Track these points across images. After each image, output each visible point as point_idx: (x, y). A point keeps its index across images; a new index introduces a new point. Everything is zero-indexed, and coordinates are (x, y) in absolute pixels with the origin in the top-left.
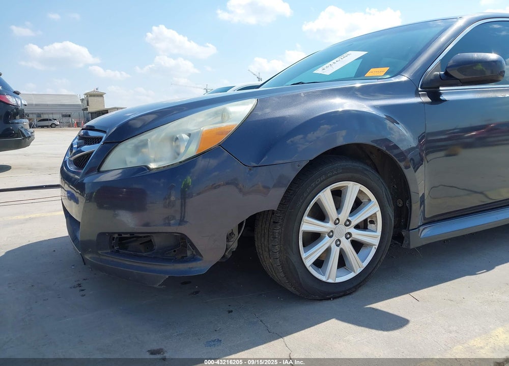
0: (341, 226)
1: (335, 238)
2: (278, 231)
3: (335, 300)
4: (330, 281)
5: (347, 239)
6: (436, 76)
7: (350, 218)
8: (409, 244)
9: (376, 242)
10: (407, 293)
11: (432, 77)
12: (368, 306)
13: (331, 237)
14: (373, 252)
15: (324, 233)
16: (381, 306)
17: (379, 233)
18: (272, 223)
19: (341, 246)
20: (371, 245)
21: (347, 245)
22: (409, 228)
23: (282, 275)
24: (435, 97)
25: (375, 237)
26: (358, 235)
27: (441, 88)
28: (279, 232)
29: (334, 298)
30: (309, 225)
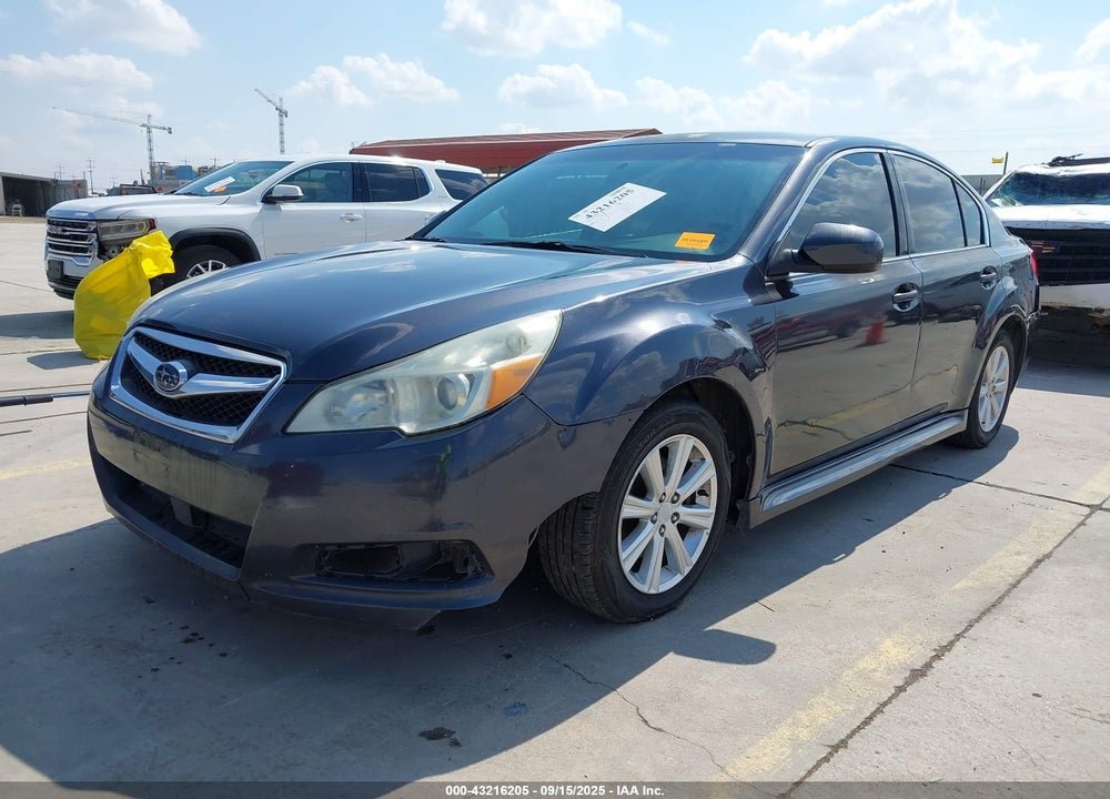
0: (667, 504)
1: (658, 524)
2: (591, 522)
3: (657, 620)
4: (653, 591)
5: (673, 522)
6: (786, 255)
7: (678, 491)
8: (748, 522)
9: (708, 523)
10: (756, 601)
11: (781, 258)
12: (710, 628)
13: (654, 522)
14: (705, 538)
15: (646, 518)
16: (727, 625)
17: (712, 510)
18: (579, 509)
19: (666, 535)
20: (701, 529)
21: (672, 532)
22: (748, 496)
23: (592, 590)
24: (785, 290)
25: (706, 516)
26: (688, 515)
27: (791, 274)
28: (593, 524)
29: (657, 617)
30: (631, 508)
